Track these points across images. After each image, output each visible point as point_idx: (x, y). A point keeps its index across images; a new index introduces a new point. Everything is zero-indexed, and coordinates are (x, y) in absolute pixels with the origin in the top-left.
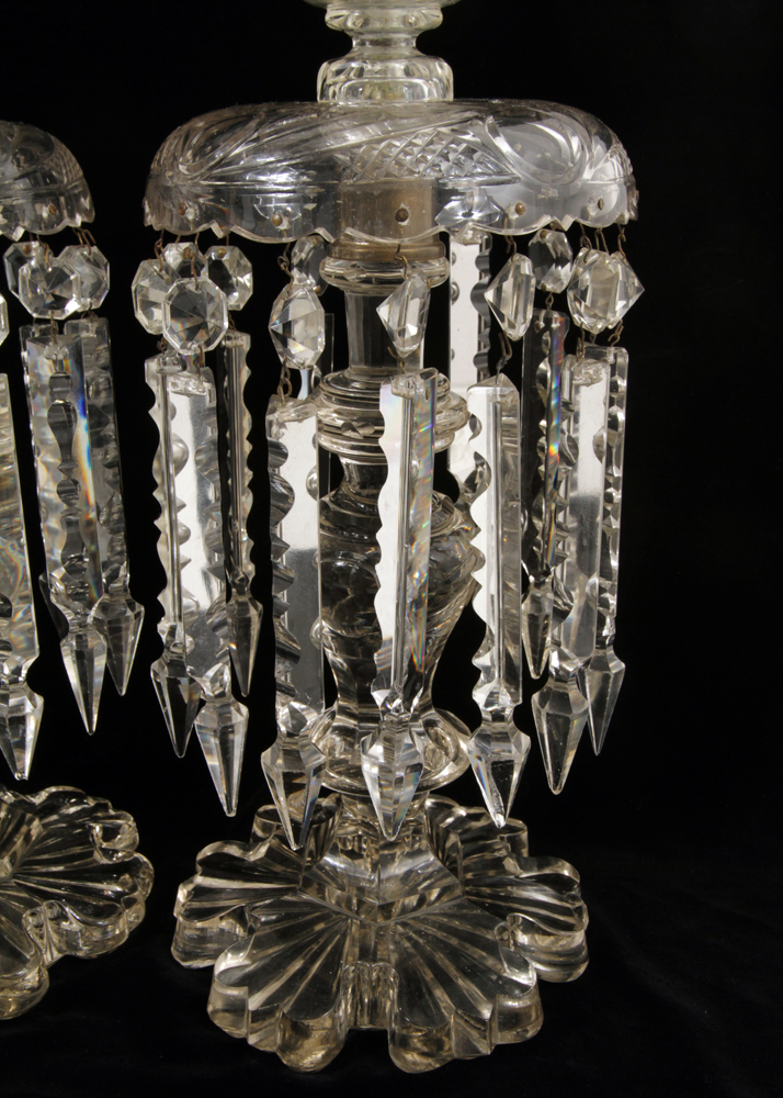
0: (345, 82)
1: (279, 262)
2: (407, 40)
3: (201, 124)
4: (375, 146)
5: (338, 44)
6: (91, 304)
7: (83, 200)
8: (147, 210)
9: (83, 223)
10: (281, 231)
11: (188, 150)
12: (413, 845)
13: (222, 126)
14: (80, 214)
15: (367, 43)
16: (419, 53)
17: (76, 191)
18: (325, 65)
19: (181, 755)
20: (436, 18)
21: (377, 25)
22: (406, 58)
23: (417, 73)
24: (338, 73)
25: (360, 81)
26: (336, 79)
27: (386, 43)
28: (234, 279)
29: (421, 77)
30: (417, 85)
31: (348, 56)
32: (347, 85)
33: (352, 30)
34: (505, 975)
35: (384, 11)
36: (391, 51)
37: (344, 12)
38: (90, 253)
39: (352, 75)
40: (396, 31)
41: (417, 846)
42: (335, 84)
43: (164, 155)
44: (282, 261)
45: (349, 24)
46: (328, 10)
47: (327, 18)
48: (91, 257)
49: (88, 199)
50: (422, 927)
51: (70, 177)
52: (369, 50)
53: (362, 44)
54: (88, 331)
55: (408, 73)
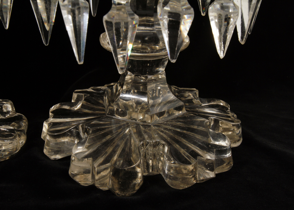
12: (153, 95)
19: (46, 44)
34: (212, 143)
41: (154, 95)
50: (167, 127)
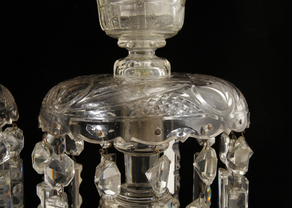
0: (126, 68)
1: (100, 151)
2: (151, 52)
3: (65, 86)
4: (144, 100)
5: (123, 53)
6: (15, 154)
7: (13, 112)
8: (40, 121)
9: (13, 122)
10: (101, 138)
11: (60, 97)
13: (74, 88)
14: (12, 118)
15: (135, 53)
16: (156, 57)
17: (11, 109)
18: (117, 61)
20: (163, 43)
21: (140, 46)
22: (151, 59)
23: (156, 65)
24: (123, 65)
25: (132, 68)
26: (122, 67)
27: (143, 53)
28: (76, 142)
29: (157, 67)
30: (156, 70)
31: (127, 58)
32: (127, 69)
33: (129, 48)
35: (142, 41)
36: (145, 56)
37: (126, 41)
38: (16, 133)
39: (129, 65)
40: (147, 49)
42: (122, 69)
43: (48, 99)
44: (101, 151)
45: (128, 46)
46: (119, 40)
47: (118, 43)
48: (16, 135)
49: (16, 111)
51: (8, 104)
52: (136, 56)
53: (133, 53)
54: (13, 165)
55: (152, 65)
